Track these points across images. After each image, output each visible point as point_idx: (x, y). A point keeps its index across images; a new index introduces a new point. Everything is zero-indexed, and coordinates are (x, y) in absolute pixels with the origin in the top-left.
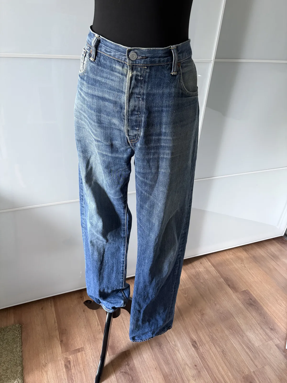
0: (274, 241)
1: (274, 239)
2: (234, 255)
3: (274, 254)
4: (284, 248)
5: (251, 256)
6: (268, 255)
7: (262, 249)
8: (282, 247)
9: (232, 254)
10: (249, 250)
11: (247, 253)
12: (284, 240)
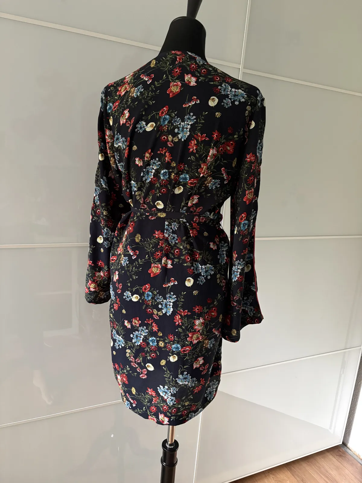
0: (328, 454)
1: (328, 450)
2: (275, 479)
3: (330, 474)
4: (341, 464)
5: (298, 479)
6: (321, 477)
7: (313, 467)
8: (339, 463)
9: (273, 477)
10: (295, 470)
11: (293, 475)
12: (340, 451)
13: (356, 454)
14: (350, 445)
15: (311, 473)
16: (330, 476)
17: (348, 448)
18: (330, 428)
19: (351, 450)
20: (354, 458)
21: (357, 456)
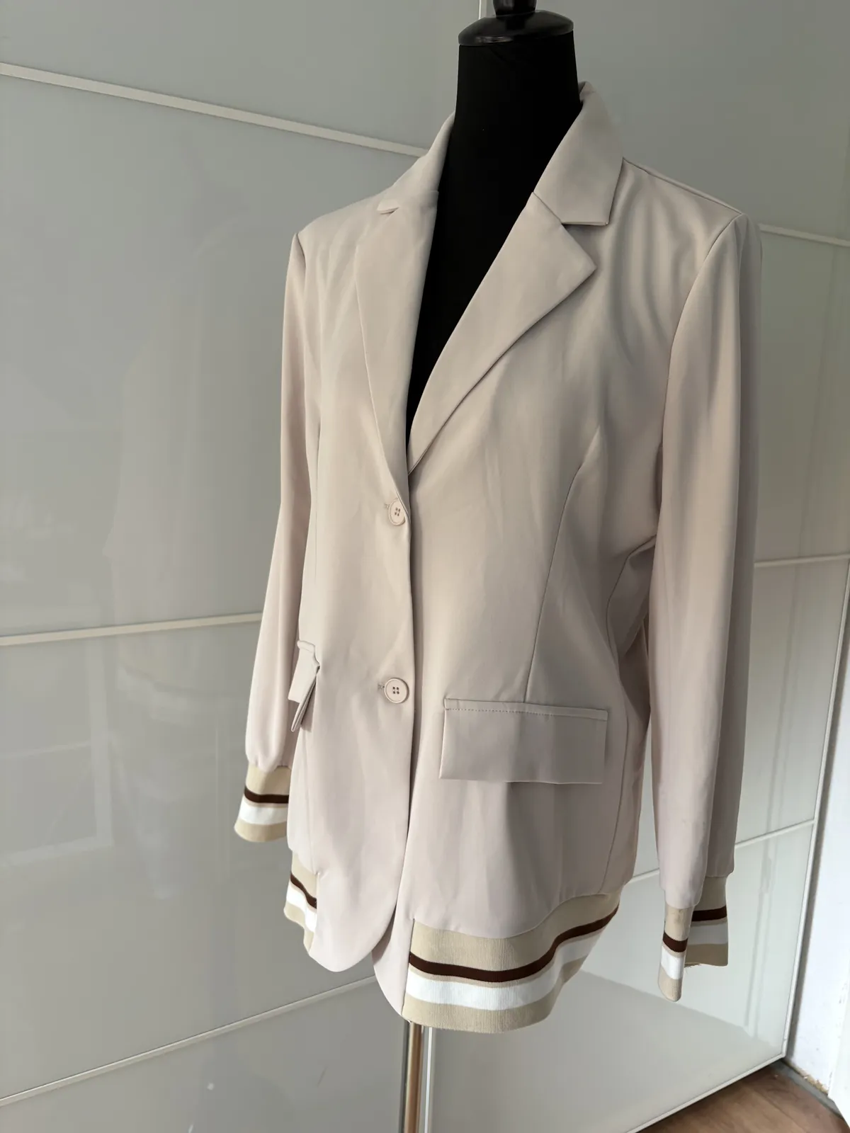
0: (746, 1089)
1: (745, 1080)
4: (781, 1110)
8: (777, 1110)
12: (775, 1079)
13: (811, 1080)
17: (793, 1069)
18: (747, 1023)
20: (810, 1093)
21: (814, 1086)
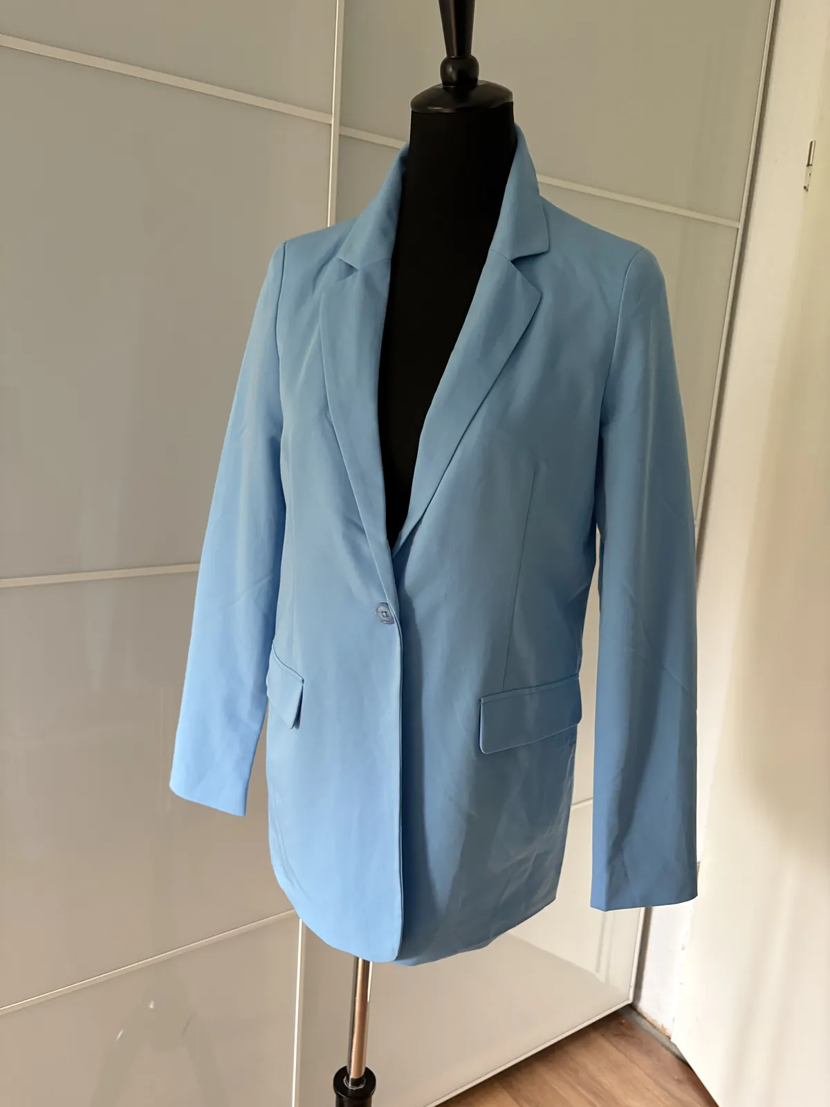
0: (594, 1035)
1: (594, 1026)
3: (599, 1083)
4: (625, 1054)
6: (580, 1094)
7: (562, 1071)
8: (620, 1055)
10: (521, 1087)
11: (516, 1100)
12: (622, 1024)
13: (656, 1025)
14: (644, 1006)
15: (557, 1088)
16: (599, 1088)
17: (640, 1014)
18: (598, 969)
19: (645, 1018)
20: (653, 1037)
21: (658, 1030)
